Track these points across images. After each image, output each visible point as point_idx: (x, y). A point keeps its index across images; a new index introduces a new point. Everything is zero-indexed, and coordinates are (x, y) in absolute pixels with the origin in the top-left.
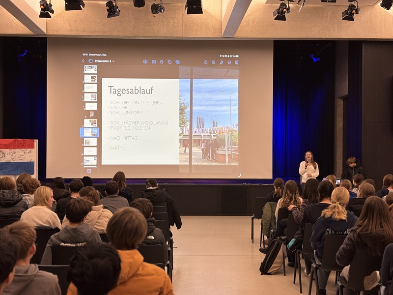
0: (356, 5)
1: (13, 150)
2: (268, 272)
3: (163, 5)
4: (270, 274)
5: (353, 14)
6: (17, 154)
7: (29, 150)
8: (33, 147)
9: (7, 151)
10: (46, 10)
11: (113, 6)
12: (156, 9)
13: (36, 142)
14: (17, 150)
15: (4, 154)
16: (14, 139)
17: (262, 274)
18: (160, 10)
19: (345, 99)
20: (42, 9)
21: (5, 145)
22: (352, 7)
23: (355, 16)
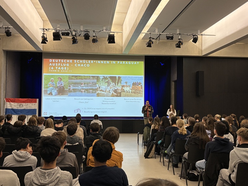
0: (181, 41)
1: (27, 104)
2: (148, 157)
3: (98, 39)
4: (149, 158)
5: (180, 45)
6: (28, 105)
7: (34, 104)
8: (36, 102)
9: (24, 104)
10: (44, 40)
11: (75, 39)
12: (94, 41)
13: (38, 100)
14: (28, 104)
15: (22, 105)
16: (27, 99)
17: (145, 158)
18: (96, 41)
19: (175, 81)
20: (42, 40)
21: (23, 101)
22: (180, 42)
23: (181, 46)
